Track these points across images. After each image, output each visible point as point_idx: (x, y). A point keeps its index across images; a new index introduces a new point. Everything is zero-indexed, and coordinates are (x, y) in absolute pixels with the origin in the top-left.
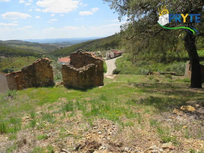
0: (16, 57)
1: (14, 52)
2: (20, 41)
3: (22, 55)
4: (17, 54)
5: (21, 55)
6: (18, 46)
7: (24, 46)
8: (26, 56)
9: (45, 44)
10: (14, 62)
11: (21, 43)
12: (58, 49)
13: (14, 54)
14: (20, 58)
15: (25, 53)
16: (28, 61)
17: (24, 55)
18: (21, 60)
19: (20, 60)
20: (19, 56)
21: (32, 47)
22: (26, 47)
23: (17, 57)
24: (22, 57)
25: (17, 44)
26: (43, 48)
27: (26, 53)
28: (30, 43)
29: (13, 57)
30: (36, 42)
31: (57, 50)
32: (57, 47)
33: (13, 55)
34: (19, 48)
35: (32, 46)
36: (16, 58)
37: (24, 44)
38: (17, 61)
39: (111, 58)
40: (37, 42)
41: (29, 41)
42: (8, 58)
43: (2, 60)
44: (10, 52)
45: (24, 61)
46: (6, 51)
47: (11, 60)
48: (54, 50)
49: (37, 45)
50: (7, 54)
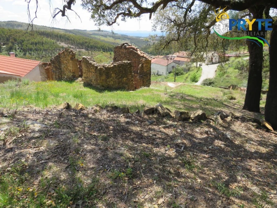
0: (97, 51)
1: (96, 45)
2: (106, 31)
4: (99, 48)
5: (103, 49)
6: (102, 38)
7: (110, 38)
8: (109, 51)
9: (135, 37)
10: (94, 58)
11: (107, 34)
12: (150, 44)
13: (96, 47)
14: (102, 53)
15: (108, 47)
16: (110, 58)
17: (107, 50)
18: (102, 55)
20: (100, 50)
21: (119, 40)
22: (111, 40)
23: (99, 51)
24: (104, 52)
25: (102, 36)
26: (131, 43)
27: (110, 47)
28: (117, 35)
29: (95, 51)
30: (124, 34)
31: (148, 46)
32: (150, 43)
33: (94, 48)
34: (103, 41)
35: (119, 38)
36: (97, 53)
37: (110, 36)
38: (98, 56)
40: (126, 35)
41: (117, 33)
42: (88, 52)
43: (81, 54)
44: (92, 44)
45: (105, 58)
46: (88, 43)
47: (92, 54)
48: (145, 46)
49: (125, 37)
50: (88, 47)
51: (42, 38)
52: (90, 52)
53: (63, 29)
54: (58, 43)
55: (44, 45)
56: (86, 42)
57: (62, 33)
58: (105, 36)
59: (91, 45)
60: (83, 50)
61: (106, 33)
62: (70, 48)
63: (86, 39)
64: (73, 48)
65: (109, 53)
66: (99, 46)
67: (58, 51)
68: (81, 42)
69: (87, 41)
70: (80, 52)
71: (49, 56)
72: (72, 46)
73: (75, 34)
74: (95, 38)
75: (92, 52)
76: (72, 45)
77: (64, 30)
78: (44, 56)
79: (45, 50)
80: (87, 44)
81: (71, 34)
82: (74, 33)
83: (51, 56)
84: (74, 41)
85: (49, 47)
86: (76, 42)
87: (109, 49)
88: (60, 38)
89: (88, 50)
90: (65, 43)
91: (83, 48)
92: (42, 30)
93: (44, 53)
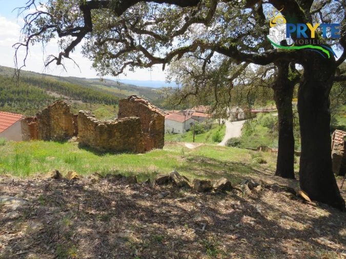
1: (97, 96)
3: (107, 102)
4: (100, 100)
5: (105, 101)
6: (105, 88)
7: (114, 88)
8: (113, 104)
9: (146, 87)
11: (112, 83)
13: (97, 99)
14: (104, 105)
15: (112, 99)
16: (113, 112)
17: (110, 102)
18: (104, 108)
19: (102, 109)
20: (102, 103)
22: (116, 90)
23: (100, 103)
24: (107, 104)
25: (105, 85)
26: (141, 94)
27: (114, 99)
28: (123, 85)
29: (95, 103)
30: (132, 84)
33: (94, 100)
34: (106, 91)
35: (126, 89)
36: (98, 105)
37: (115, 86)
38: (99, 110)
39: (238, 120)
40: (135, 86)
41: (123, 82)
42: (86, 104)
43: (77, 106)
44: (91, 95)
45: (108, 112)
46: (86, 94)
47: (91, 107)
48: (157, 98)
49: (132, 88)
50: (87, 98)
51: (28, 86)
52: (89, 104)
53: (55, 76)
54: (48, 92)
55: (29, 94)
56: (84, 93)
57: (54, 80)
58: (109, 86)
59: (90, 97)
60: (80, 102)
61: (110, 82)
62: (64, 98)
63: (84, 89)
64: (66, 99)
65: (112, 106)
66: (100, 97)
67: (47, 102)
68: (78, 92)
69: (85, 91)
70: (75, 104)
71: (35, 108)
72: (66, 97)
73: (72, 83)
74: (96, 88)
75: (91, 104)
76: (66, 95)
77: (57, 77)
78: (28, 108)
79: (29, 101)
80: (84, 95)
81: (65, 82)
82: (69, 82)
83: (37, 108)
84: (68, 90)
85: (35, 98)
86: (71, 92)
87: (113, 102)
88: (51, 86)
89: (86, 102)
90: (58, 93)
91: (79, 100)
92: (29, 76)
93: (28, 104)
